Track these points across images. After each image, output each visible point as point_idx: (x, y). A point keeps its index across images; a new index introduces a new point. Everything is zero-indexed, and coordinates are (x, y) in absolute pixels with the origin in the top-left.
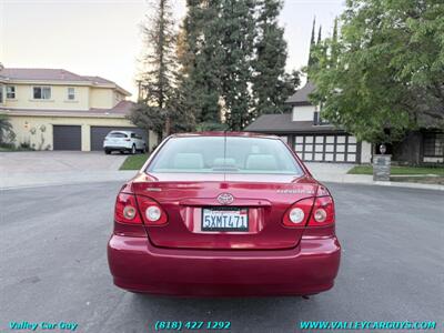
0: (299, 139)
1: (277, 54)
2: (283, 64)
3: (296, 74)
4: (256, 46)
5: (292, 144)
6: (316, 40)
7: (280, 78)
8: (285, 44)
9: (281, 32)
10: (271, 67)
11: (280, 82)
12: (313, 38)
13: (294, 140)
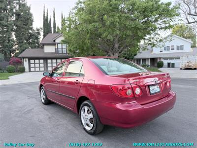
0: (49, 61)
1: (28, 19)
2: (32, 24)
3: (38, 30)
4: (15, 13)
5: (46, 63)
6: (46, 15)
7: (30, 31)
8: (31, 15)
9: (29, 9)
10: (26, 25)
11: (30, 33)
12: (44, 14)
13: (47, 61)
